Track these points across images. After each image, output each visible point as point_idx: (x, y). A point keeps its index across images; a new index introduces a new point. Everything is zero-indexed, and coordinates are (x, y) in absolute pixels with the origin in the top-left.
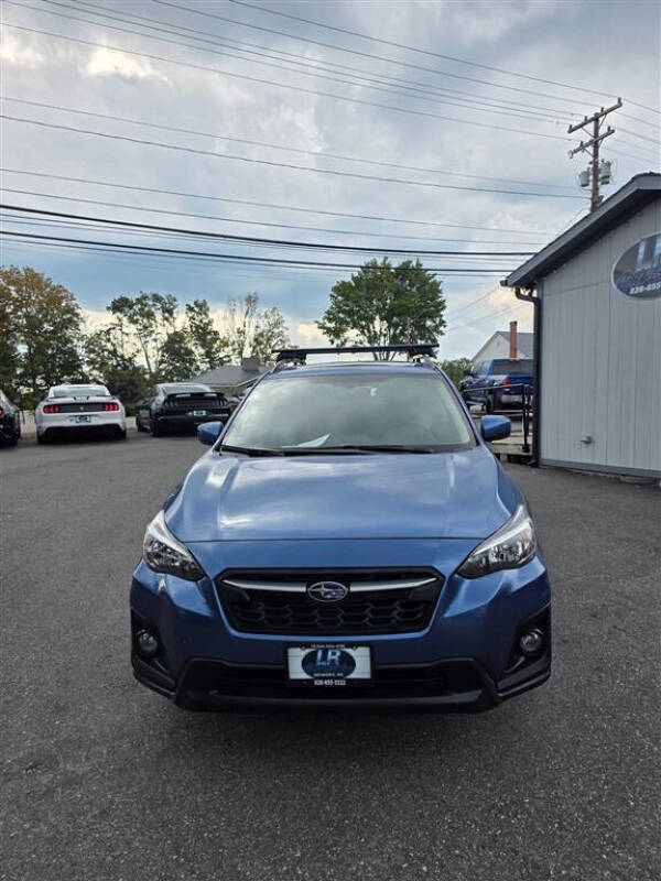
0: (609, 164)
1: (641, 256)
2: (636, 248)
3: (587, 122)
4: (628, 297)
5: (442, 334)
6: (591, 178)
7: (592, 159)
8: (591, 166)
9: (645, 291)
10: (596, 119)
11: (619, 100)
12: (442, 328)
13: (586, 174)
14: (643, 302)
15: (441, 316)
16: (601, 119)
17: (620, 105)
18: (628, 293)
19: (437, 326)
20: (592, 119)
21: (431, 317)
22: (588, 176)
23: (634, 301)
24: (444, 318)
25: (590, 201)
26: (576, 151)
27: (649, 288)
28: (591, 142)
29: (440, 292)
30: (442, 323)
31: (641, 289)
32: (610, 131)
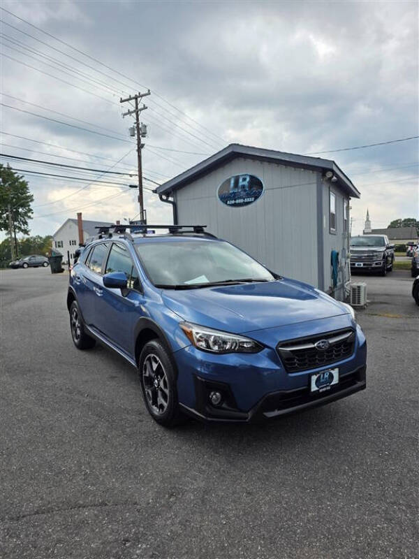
0: (146, 126)
1: (232, 185)
2: (229, 181)
3: (130, 99)
4: (225, 205)
5: (30, 217)
6: (136, 132)
7: (135, 121)
8: (135, 125)
9: (235, 203)
10: (136, 98)
11: (149, 91)
12: (30, 214)
13: (132, 129)
14: (234, 208)
15: (29, 205)
16: (139, 99)
17: (149, 94)
18: (226, 203)
19: (26, 213)
20: (134, 98)
21: (23, 206)
22: (134, 130)
23: (230, 208)
24: (31, 207)
25: (137, 146)
26: (125, 114)
27: (237, 201)
28: (135, 111)
29: (27, 189)
30: (30, 210)
31: (233, 202)
32: (145, 108)
